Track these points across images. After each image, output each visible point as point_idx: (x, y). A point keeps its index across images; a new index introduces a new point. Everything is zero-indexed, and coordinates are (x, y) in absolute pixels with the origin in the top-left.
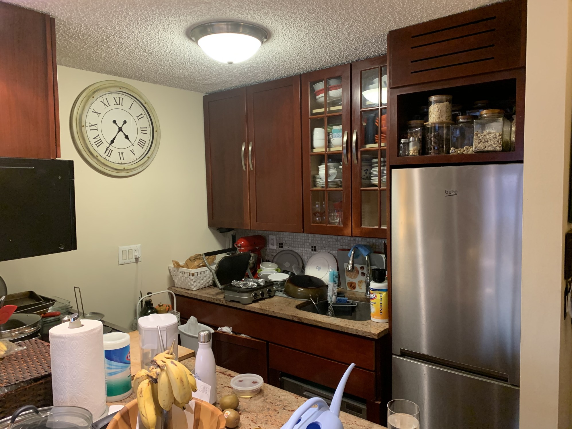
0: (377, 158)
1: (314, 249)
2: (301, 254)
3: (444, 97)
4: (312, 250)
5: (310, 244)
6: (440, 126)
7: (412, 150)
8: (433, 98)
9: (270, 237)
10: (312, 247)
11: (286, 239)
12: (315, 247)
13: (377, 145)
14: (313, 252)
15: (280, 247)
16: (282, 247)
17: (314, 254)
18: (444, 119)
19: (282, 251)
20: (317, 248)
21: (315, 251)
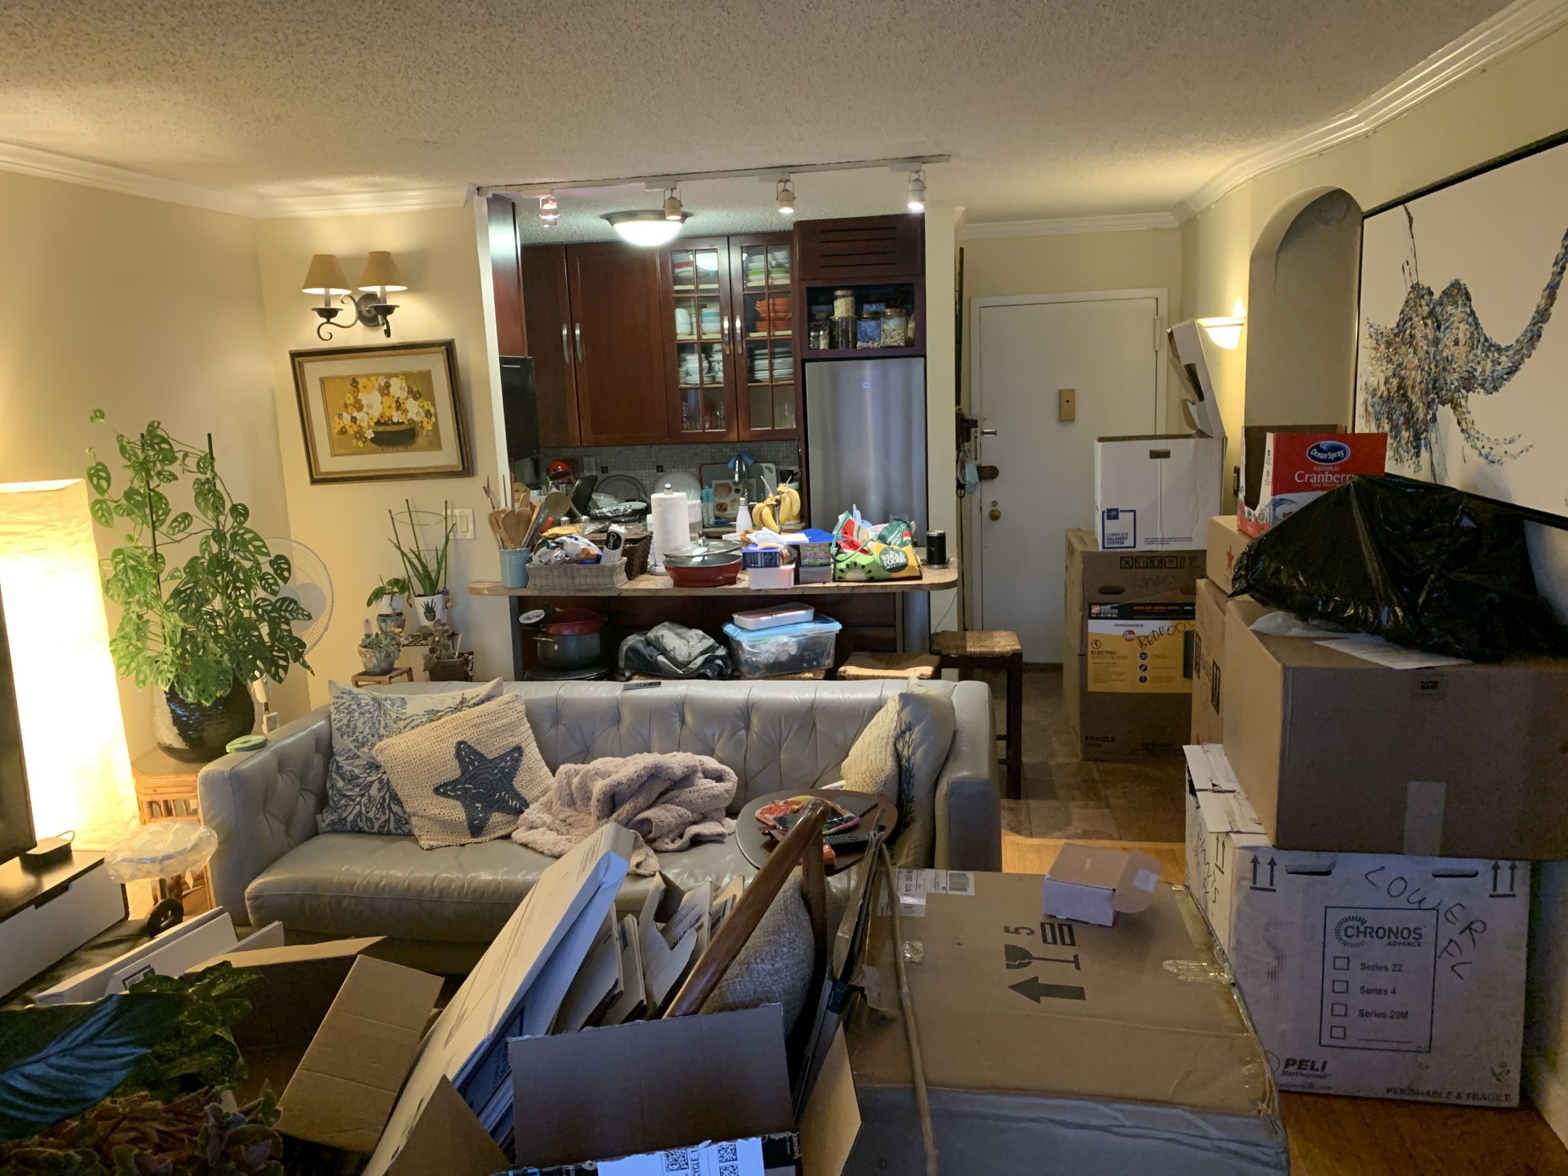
0: (766, 348)
1: (660, 469)
2: (639, 479)
3: (849, 292)
4: (658, 471)
5: (654, 463)
6: (846, 319)
7: (823, 344)
8: (839, 293)
9: (585, 459)
10: (658, 467)
11: (613, 460)
12: (662, 467)
13: (765, 334)
14: (659, 474)
15: (603, 472)
16: (607, 472)
17: (662, 477)
18: (850, 313)
19: (607, 478)
20: (665, 467)
21: (662, 471)
